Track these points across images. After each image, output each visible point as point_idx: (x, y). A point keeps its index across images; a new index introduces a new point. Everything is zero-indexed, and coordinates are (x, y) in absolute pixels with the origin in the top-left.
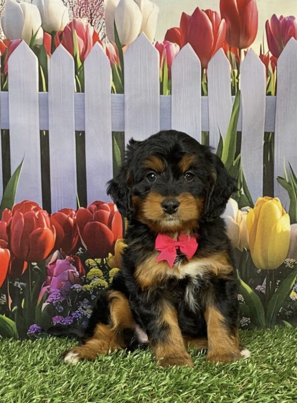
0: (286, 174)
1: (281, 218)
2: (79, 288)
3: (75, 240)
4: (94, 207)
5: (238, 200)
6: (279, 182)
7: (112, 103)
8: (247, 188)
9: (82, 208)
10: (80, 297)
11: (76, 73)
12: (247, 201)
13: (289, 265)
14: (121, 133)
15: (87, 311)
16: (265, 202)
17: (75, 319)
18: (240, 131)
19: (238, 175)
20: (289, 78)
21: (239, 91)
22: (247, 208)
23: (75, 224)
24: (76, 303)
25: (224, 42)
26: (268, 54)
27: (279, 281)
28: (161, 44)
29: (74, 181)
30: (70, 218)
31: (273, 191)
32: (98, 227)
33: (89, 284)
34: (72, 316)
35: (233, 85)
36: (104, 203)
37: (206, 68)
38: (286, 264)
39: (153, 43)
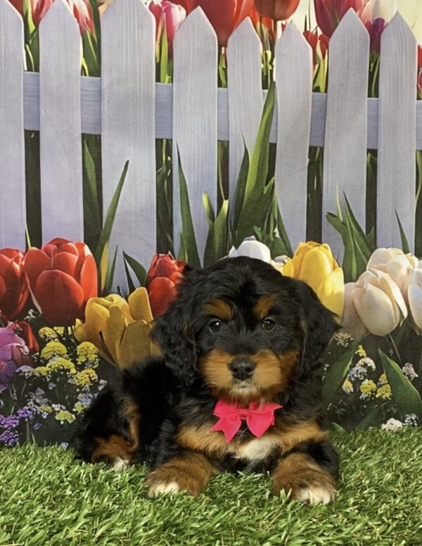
0: (339, 209)
1: (331, 274)
2: (29, 372)
3: (22, 298)
4: (53, 247)
5: (270, 245)
6: (328, 220)
7: (81, 90)
8: (283, 228)
9: (35, 248)
10: (30, 385)
11: (26, 42)
12: (284, 247)
13: (341, 342)
14: (96, 136)
15: (42, 407)
16: (310, 249)
17: (22, 420)
18: (274, 142)
19: (272, 208)
20: (346, 68)
21: (273, 83)
22: (284, 257)
23: (23, 274)
24: (24, 394)
25: (252, 8)
26: (317, 31)
27: (327, 365)
28: (158, 5)
29: (22, 207)
30: (15, 264)
31: (321, 233)
32: (59, 278)
33: (45, 366)
34: (17, 415)
35: (265, 74)
36: (69, 242)
37: (226, 46)
38: (337, 341)
39: (146, 4)
